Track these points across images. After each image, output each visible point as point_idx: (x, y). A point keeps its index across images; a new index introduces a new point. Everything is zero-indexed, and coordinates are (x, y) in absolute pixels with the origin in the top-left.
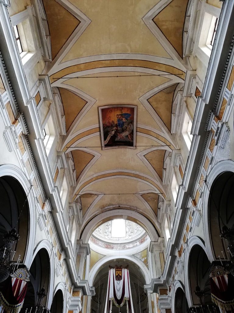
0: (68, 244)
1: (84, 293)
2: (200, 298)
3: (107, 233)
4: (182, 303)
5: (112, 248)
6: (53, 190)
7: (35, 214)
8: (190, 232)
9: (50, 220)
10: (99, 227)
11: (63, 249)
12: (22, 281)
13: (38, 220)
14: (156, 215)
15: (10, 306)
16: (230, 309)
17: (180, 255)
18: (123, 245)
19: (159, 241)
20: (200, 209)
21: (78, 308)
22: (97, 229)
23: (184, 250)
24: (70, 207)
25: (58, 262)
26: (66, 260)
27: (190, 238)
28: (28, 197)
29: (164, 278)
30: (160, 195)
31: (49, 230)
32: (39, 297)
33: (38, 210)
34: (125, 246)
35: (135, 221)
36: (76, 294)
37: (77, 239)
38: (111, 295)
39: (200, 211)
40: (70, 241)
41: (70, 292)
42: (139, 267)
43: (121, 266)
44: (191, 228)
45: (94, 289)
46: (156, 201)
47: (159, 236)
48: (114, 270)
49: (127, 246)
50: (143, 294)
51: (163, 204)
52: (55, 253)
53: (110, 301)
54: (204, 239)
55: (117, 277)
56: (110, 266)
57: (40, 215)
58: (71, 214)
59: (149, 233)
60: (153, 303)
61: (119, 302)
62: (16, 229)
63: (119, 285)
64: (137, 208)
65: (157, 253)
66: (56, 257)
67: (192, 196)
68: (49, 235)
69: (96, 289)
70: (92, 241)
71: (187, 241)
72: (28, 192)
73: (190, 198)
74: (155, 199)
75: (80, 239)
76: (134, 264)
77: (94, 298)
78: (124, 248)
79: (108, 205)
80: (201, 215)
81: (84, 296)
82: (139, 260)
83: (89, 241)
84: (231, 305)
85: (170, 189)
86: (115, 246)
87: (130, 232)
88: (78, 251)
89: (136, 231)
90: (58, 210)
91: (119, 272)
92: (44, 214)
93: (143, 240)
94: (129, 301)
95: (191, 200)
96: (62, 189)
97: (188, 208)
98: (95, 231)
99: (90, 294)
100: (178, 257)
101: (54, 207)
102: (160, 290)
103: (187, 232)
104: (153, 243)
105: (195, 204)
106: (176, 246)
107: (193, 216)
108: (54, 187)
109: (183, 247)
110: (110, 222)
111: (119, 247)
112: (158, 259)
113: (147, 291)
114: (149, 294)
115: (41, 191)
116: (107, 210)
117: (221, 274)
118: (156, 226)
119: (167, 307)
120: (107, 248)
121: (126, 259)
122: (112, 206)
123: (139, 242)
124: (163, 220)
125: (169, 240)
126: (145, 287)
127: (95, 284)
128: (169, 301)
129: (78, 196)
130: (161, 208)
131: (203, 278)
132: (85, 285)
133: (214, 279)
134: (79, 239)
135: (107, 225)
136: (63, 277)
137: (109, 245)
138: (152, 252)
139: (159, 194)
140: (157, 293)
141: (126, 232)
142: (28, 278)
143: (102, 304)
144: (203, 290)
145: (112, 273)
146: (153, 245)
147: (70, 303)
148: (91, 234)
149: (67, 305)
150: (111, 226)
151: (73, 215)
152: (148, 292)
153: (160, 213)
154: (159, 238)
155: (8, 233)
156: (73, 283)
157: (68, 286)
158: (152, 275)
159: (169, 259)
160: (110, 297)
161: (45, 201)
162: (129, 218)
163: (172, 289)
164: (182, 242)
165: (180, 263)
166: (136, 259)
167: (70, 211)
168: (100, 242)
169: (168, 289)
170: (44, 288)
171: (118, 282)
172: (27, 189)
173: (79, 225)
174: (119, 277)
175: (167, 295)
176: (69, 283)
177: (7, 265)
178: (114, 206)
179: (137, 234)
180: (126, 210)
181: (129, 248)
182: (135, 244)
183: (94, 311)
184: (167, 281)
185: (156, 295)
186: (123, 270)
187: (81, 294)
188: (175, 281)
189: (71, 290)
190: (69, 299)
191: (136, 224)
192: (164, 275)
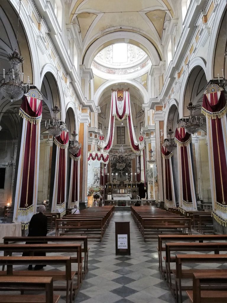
0: (71, 68)
1: (92, 110)
2: (191, 111)
3: (109, 58)
4: (174, 117)
5: (114, 73)
6: (46, 7)
7: (32, 35)
8: (194, 53)
9: (49, 43)
10: (100, 52)
11: (68, 73)
12: (36, 99)
13: (37, 42)
14: (160, 37)
15: (31, 118)
16: (215, 118)
17: (179, 77)
18: (125, 70)
19: (160, 64)
20: (209, 27)
21: (87, 121)
22: (98, 55)
23: (184, 72)
24: (68, 29)
25: (65, 85)
26: (72, 83)
27: (192, 60)
28: (20, 15)
29: (162, 97)
30: (168, 12)
31: (50, 54)
32: (54, 112)
33: (35, 32)
34: (126, 71)
35: (137, 44)
36: (84, 111)
37: (80, 64)
38: (114, 113)
39: (210, 28)
40: (73, 65)
41: (80, 110)
42: (139, 89)
43: (122, 89)
44: (196, 49)
45: (99, 108)
46: (161, 20)
47: (161, 60)
48: (116, 93)
49: (128, 71)
50: (141, 111)
51: (170, 23)
52: (60, 77)
53: (113, 116)
54: (206, 60)
55: (119, 98)
56: (112, 89)
57: (38, 37)
58: (70, 38)
59: (151, 57)
60: (149, 117)
61: (121, 117)
62: (17, 51)
63: (121, 105)
64: (140, 29)
65: (156, 76)
66: (63, 81)
67: (204, 11)
68: (52, 59)
69: (101, 108)
70: (94, 67)
71: (189, 62)
72: (19, 8)
73: (202, 13)
74: (161, 18)
75: (83, 64)
76: (134, 87)
77: (99, 115)
78: (125, 73)
79: (108, 27)
80: (209, 34)
81: (92, 113)
82: (139, 83)
83: (92, 66)
84: (217, 115)
85: (180, 3)
86: (117, 71)
87: (131, 58)
88: (81, 76)
89: (137, 56)
90: (56, 32)
91: (120, 94)
92: (42, 36)
93: (144, 65)
94: (129, 117)
95: (203, 15)
96: (56, 6)
97: (197, 27)
98: (96, 57)
99: (97, 111)
100: (177, 78)
101: (50, 28)
102: (156, 107)
103: (190, 53)
104: (154, 67)
105: (206, 20)
106: (177, 68)
107: (200, 35)
108: (46, 3)
109: (184, 68)
110: (111, 46)
111: (120, 72)
112: (157, 82)
113: (144, 109)
114: (146, 111)
115: (33, 7)
116: (108, 32)
117: (215, 91)
118: (158, 50)
119: (161, 120)
120: (109, 73)
121: (127, 83)
122: (113, 28)
123: (141, 67)
124: (167, 42)
125: (171, 63)
126: (144, 106)
127: (100, 104)
128: (163, 115)
129: (75, 16)
130: (167, 29)
131: (196, 96)
132: (91, 104)
133: (208, 96)
134: (81, 64)
135: (109, 51)
136: (72, 98)
137: (111, 70)
138: (152, 75)
139: (166, 11)
140: (153, 109)
141: (128, 57)
142: (41, 97)
143: (107, 119)
144: (195, 105)
145: (114, 95)
146: (154, 69)
147: (81, 117)
148: (93, 60)
149: (78, 119)
150: (112, 51)
151: (73, 38)
152: (146, 109)
153: (165, 34)
154: (161, 61)
155: (11, 55)
156: (81, 103)
157: (77, 105)
158: (150, 95)
159: (167, 81)
160: (113, 113)
161: (40, 21)
162: (132, 42)
163: (166, 106)
164: (183, 64)
165: (178, 84)
166: (136, 83)
167: (68, 33)
168: (102, 68)
169: (164, 107)
170: (57, 106)
171: (120, 102)
172: (16, 4)
173: (80, 50)
174: (120, 98)
175: (162, 110)
176: (77, 103)
177: (19, 85)
178: (115, 28)
179: (139, 59)
180: (128, 32)
181: (130, 73)
182: (136, 69)
183: (100, 124)
184: (163, 100)
185: (152, 111)
186: (124, 92)
187: (88, 111)
188: (171, 99)
189: (80, 108)
190: (79, 114)
191: (138, 48)
192: (161, 95)
